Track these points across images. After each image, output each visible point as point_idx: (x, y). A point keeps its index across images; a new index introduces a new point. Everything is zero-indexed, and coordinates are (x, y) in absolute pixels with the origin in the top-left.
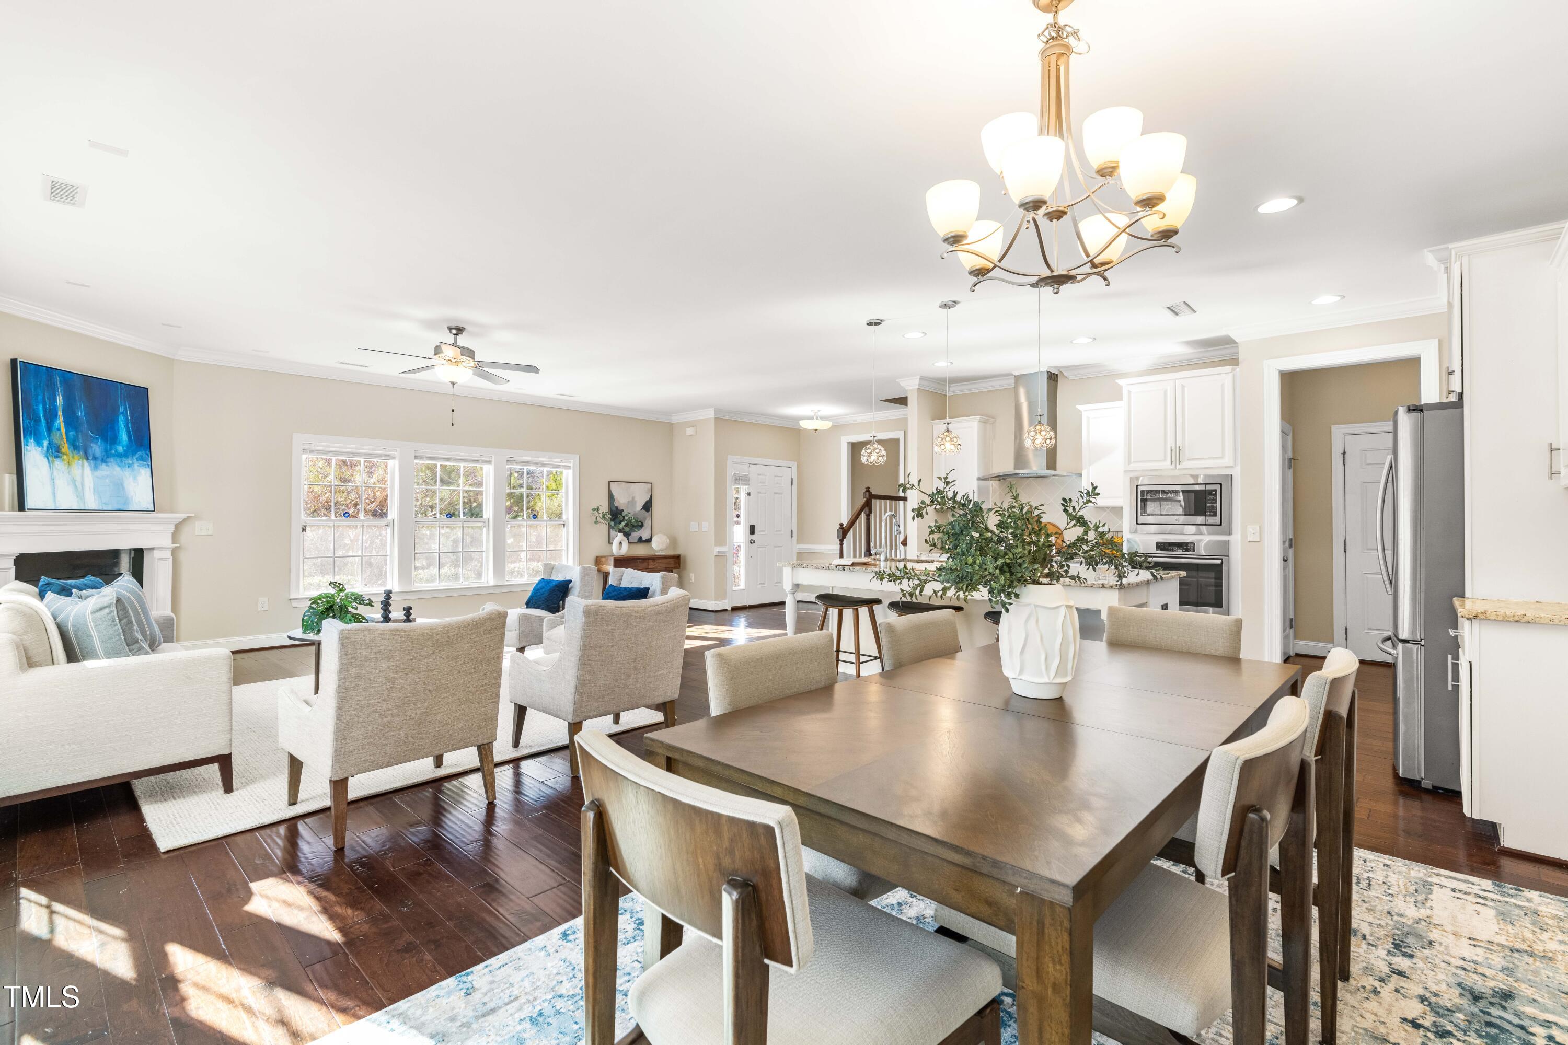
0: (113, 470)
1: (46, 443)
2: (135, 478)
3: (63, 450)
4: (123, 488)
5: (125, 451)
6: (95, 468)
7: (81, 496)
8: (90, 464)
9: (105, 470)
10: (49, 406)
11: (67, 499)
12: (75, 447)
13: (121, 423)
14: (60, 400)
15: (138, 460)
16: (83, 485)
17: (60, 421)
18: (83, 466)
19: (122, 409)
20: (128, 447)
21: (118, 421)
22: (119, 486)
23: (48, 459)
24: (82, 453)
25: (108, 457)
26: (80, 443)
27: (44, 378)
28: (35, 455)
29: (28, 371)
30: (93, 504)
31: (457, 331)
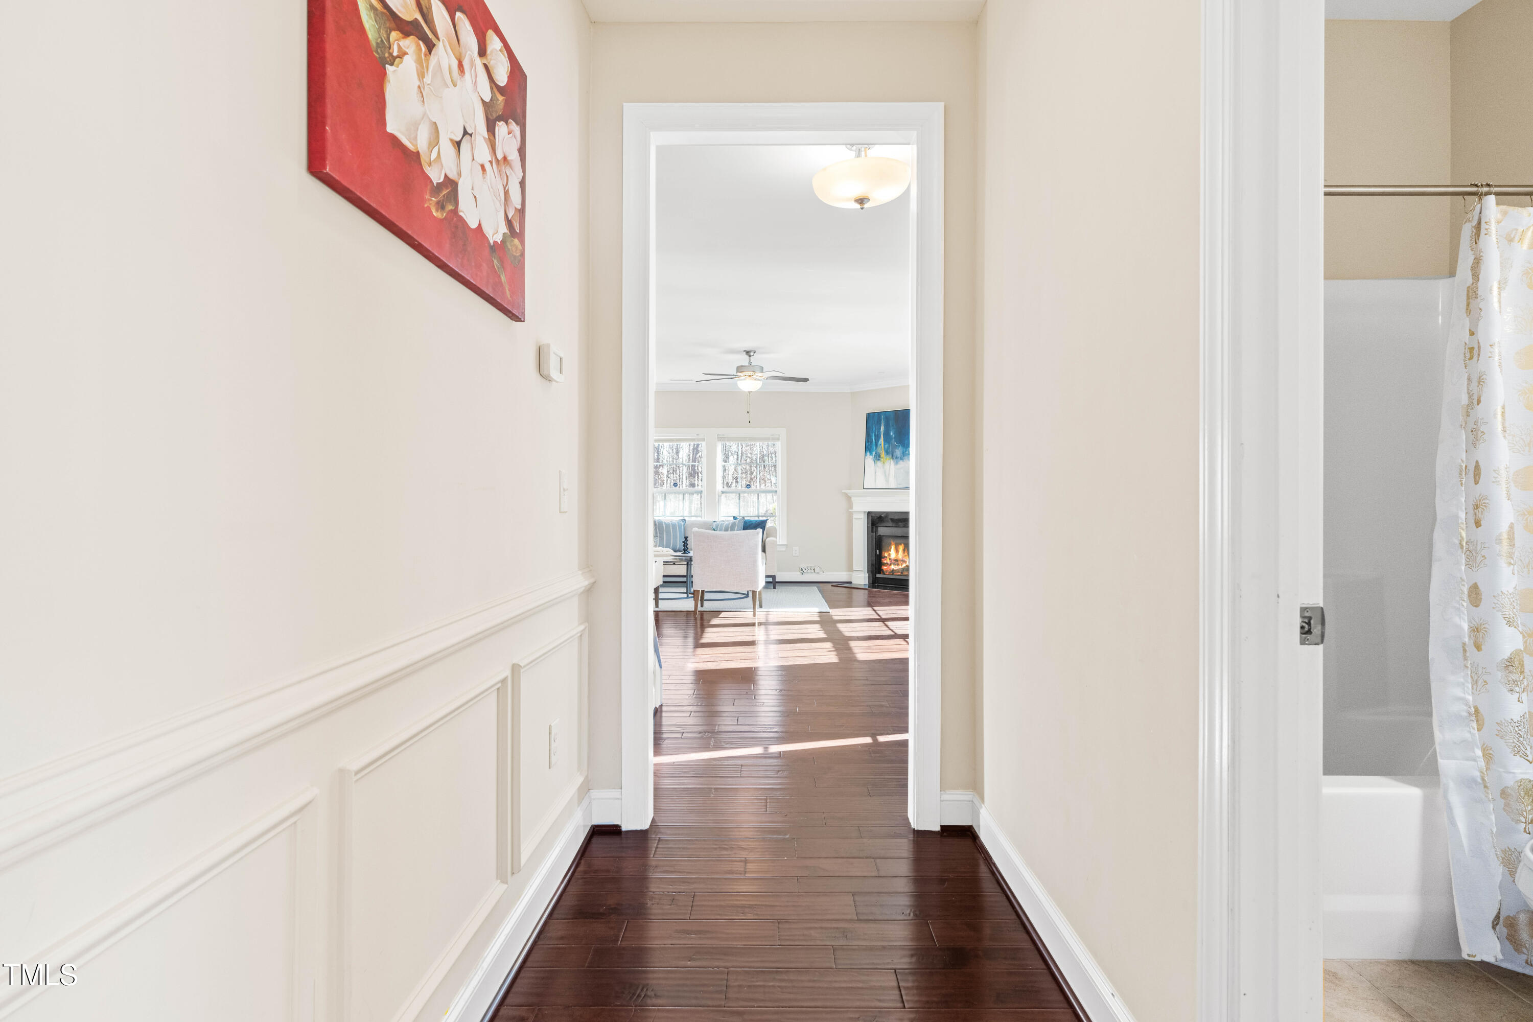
0: (906, 464)
1: (874, 453)
3: (882, 456)
6: (897, 463)
7: (887, 481)
8: (894, 462)
9: (902, 464)
10: (878, 433)
11: (881, 483)
12: (887, 453)
14: (883, 428)
16: (889, 475)
17: (882, 441)
18: (890, 463)
22: (907, 473)
23: (874, 462)
24: (891, 456)
25: (904, 456)
26: (890, 450)
27: (876, 418)
28: (870, 459)
29: (869, 416)
30: (893, 485)
31: (752, 354)
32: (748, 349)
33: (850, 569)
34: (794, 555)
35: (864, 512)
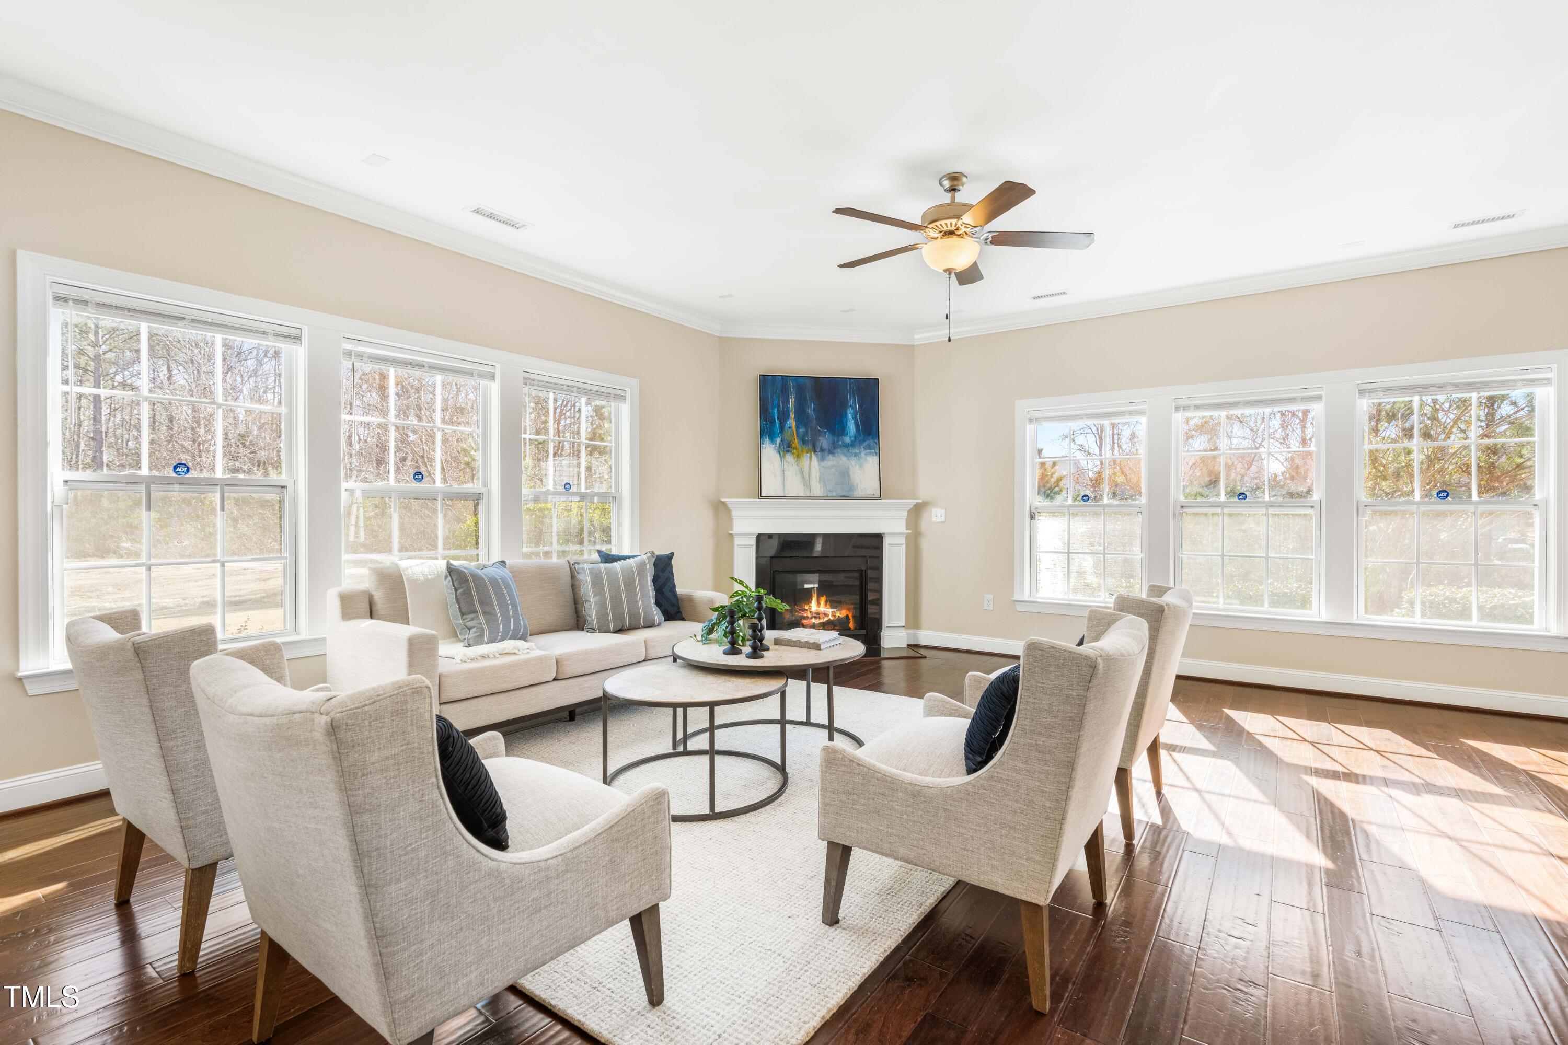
0: (840, 460)
1: (778, 440)
2: (861, 466)
3: (794, 445)
4: (849, 476)
5: (852, 441)
6: (822, 459)
7: (807, 483)
8: (817, 456)
9: (831, 461)
10: (783, 408)
11: (795, 487)
12: (804, 442)
13: (849, 415)
14: (792, 402)
15: (865, 449)
16: (809, 475)
17: (791, 422)
18: (811, 458)
19: (850, 402)
20: (855, 437)
21: (846, 414)
22: (845, 474)
23: (779, 453)
24: (810, 446)
25: (835, 448)
26: (809, 438)
27: (779, 386)
28: (770, 451)
29: (766, 382)
30: (817, 491)
35: (755, 534)
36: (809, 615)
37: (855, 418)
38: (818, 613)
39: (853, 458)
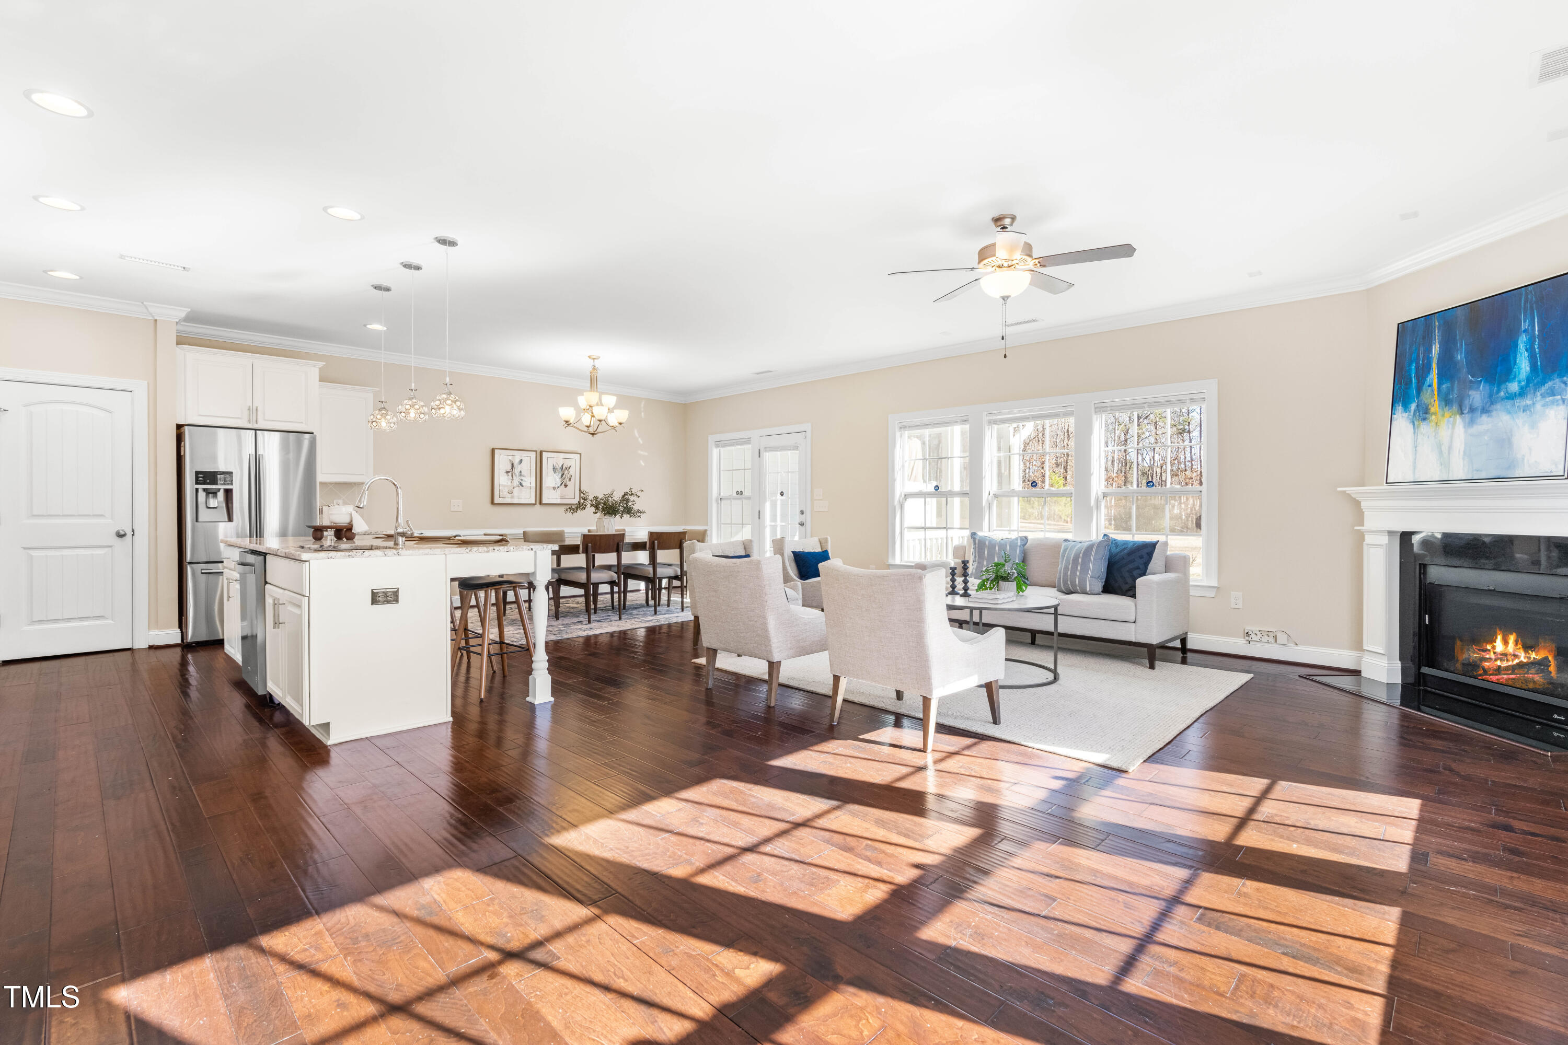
0: (1499, 420)
1: (1413, 406)
2: (1533, 426)
3: (1432, 410)
4: (1511, 444)
5: (1522, 388)
7: (1445, 464)
8: (1464, 418)
9: (1485, 423)
10: (1423, 361)
11: (1431, 470)
12: (1446, 401)
13: (1521, 347)
14: (1436, 349)
15: (1543, 396)
16: (1450, 448)
17: (1433, 377)
18: (1454, 424)
19: (1524, 325)
20: (1528, 380)
21: (1516, 346)
22: (1505, 442)
23: (1414, 425)
24: (1455, 408)
25: (1492, 403)
26: (1454, 395)
27: (1421, 331)
28: (1402, 421)
29: (1404, 330)
30: (1459, 470)
31: (1007, 221)
32: (996, 214)
33: (1358, 645)
34: (1233, 606)
35: (1391, 533)
36: (1492, 656)
37: (1530, 350)
38: (1505, 655)
39: (1521, 414)
